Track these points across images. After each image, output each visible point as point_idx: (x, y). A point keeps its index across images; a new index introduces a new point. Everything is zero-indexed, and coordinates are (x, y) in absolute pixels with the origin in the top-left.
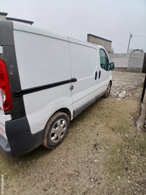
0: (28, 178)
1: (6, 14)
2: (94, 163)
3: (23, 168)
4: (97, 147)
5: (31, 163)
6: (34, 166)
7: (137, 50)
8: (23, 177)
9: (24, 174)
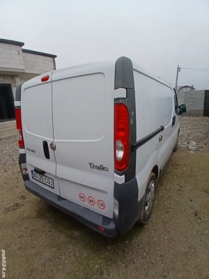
0: (133, 266)
1: (22, 44)
2: (206, 234)
3: (117, 254)
4: (199, 215)
5: (125, 245)
6: (132, 250)
7: (186, 87)
8: (126, 267)
9: (124, 263)
